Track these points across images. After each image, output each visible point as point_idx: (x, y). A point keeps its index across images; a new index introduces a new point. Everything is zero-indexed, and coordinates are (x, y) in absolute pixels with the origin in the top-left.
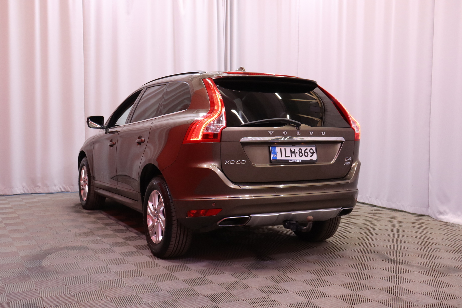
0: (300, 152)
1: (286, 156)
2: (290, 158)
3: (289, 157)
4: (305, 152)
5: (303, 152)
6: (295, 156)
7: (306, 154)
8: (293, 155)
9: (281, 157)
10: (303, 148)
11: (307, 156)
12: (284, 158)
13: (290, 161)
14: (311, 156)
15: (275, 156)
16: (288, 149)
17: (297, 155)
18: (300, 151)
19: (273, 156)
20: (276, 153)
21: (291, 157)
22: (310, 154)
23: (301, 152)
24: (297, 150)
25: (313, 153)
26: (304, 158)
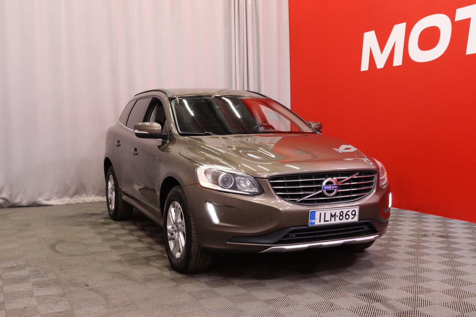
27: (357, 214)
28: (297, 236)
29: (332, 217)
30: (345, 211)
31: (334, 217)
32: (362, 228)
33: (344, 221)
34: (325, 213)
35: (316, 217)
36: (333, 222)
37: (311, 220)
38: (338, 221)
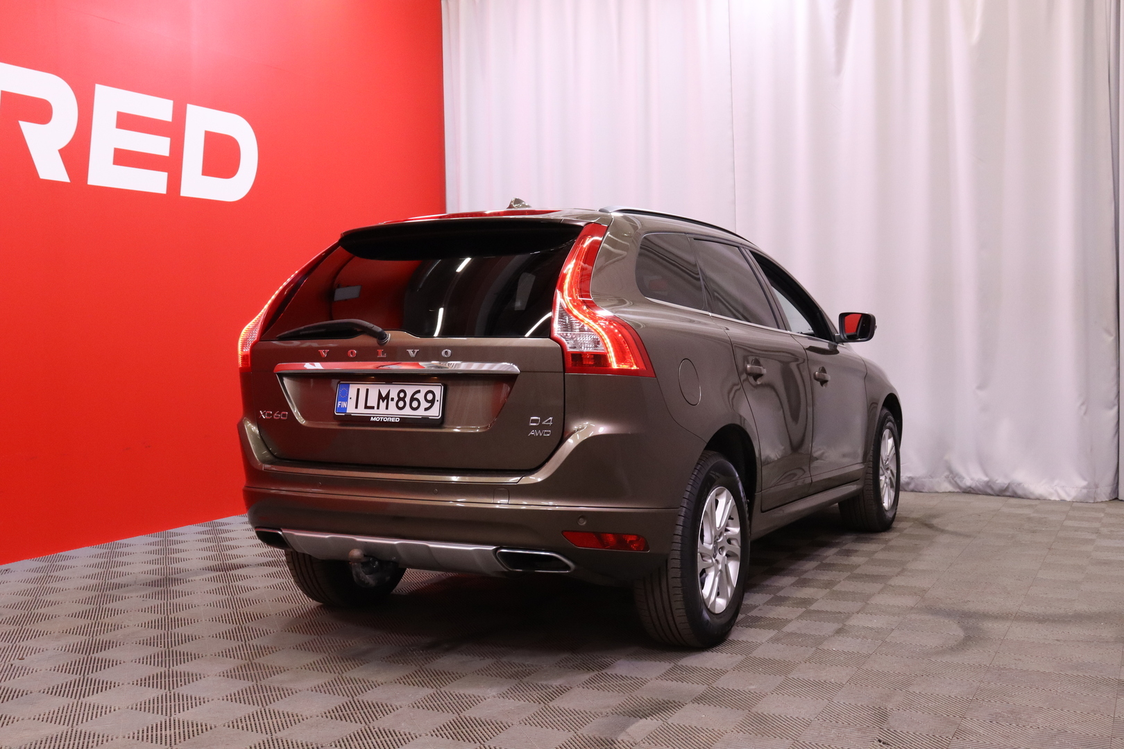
0: (400, 399)
1: (366, 407)
2: (375, 411)
3: (373, 408)
4: (412, 399)
5: (408, 400)
6: (387, 408)
7: (415, 404)
8: (383, 405)
9: (356, 407)
10: (410, 390)
11: (415, 409)
12: (361, 410)
13: (374, 417)
14: (426, 409)
15: (344, 404)
16: (374, 390)
17: (392, 405)
18: (402, 395)
19: (339, 404)
20: (346, 400)
21: (378, 408)
22: (424, 404)
23: (403, 399)
24: (394, 394)
25: (432, 402)
26: (408, 412)
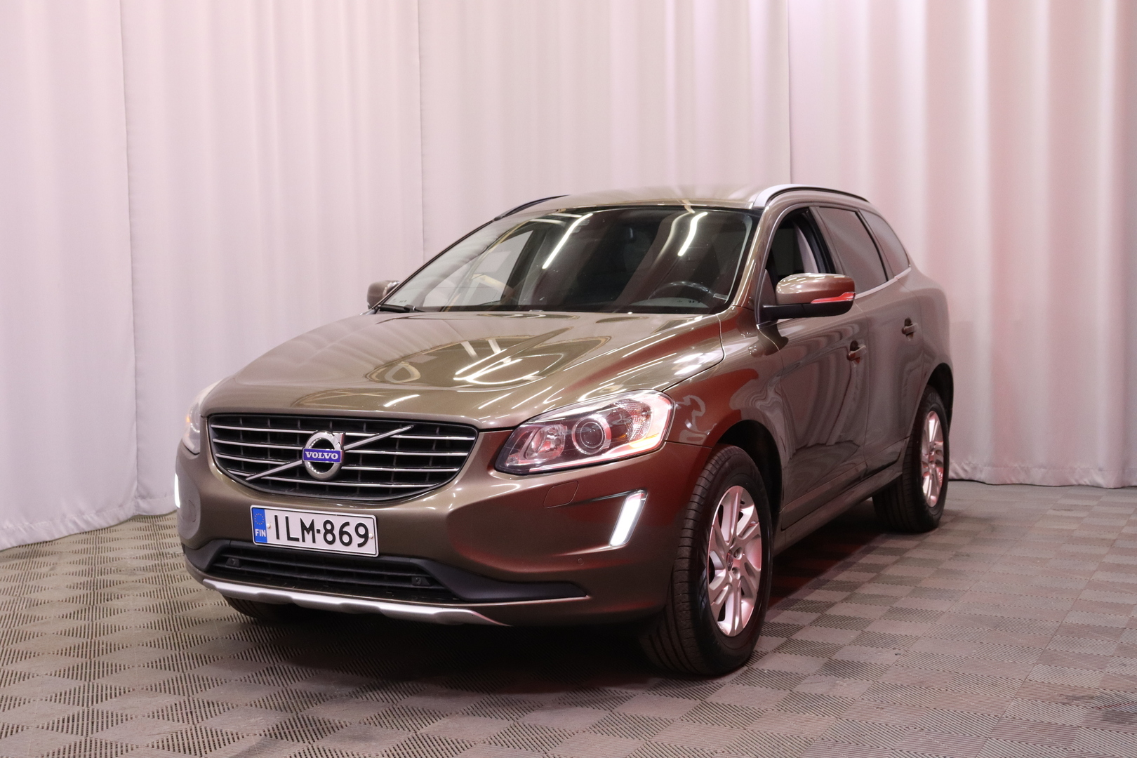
27: (371, 535)
28: (243, 563)
29: (305, 532)
30: (338, 522)
31: (311, 532)
32: (408, 580)
33: (338, 547)
34: (287, 518)
35: (268, 525)
36: (308, 544)
37: (256, 530)
38: (320, 545)
